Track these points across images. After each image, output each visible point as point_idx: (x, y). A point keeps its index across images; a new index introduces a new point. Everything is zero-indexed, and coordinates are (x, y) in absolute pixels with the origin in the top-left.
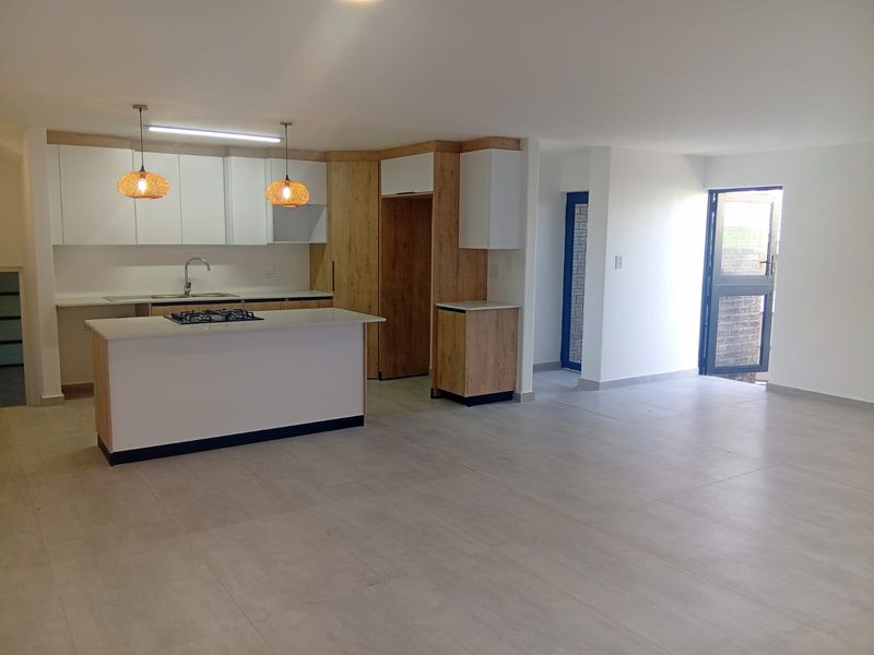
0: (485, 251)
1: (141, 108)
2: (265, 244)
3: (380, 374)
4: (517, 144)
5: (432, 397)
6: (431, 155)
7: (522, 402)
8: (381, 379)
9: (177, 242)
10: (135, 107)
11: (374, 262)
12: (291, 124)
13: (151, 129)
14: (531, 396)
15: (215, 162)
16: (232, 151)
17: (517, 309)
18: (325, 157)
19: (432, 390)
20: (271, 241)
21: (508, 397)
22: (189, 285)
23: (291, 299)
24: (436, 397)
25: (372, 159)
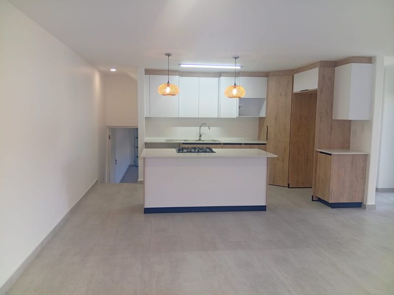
0: (350, 121)
1: (168, 55)
2: (235, 117)
3: (289, 184)
4: (369, 60)
5: (313, 200)
6: (317, 70)
7: (367, 209)
8: (289, 187)
9: (197, 116)
10: (166, 54)
11: (288, 127)
12: (238, 58)
13: (182, 66)
14: (373, 207)
15: (215, 80)
16: (222, 74)
17: (367, 155)
18: (266, 74)
19: (313, 196)
20: (237, 116)
21: (359, 205)
22: (200, 136)
23: (245, 144)
24: (314, 201)
25: (289, 74)
